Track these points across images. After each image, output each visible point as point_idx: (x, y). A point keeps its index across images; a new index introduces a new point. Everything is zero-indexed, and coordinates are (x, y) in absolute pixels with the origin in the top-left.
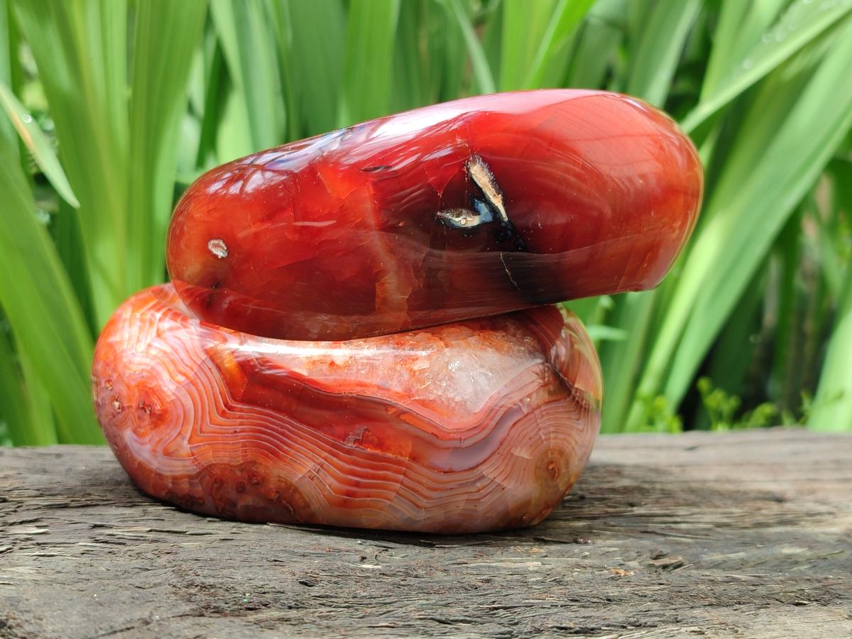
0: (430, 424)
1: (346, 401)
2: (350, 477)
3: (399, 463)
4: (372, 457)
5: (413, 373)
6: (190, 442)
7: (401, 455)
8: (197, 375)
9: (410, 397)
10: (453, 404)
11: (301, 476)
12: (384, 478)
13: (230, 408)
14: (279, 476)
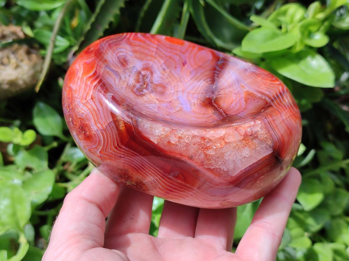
3: (192, 189)
4: (180, 184)
6: (100, 152)
7: (193, 186)
8: (106, 127)
9: (202, 166)
11: (147, 181)
13: (120, 147)
14: (137, 178)
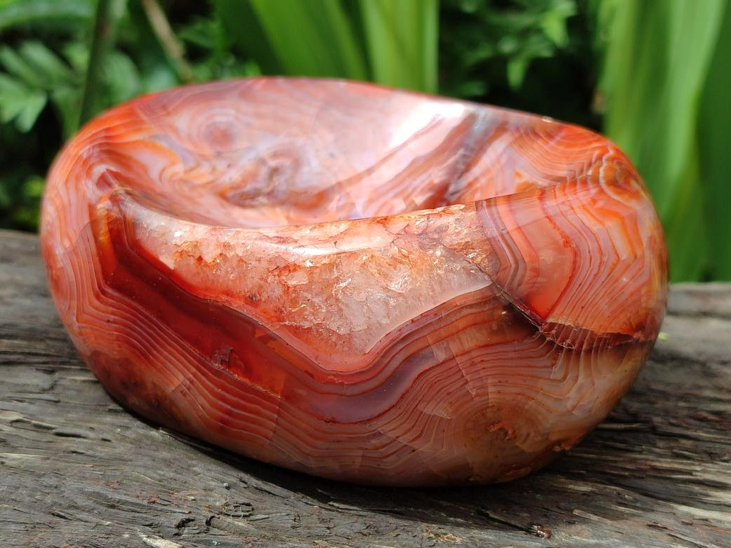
0: (303, 358)
1: (211, 310)
2: (220, 403)
3: (272, 400)
4: (242, 386)
5: (287, 289)
6: (77, 319)
7: (273, 389)
8: (78, 243)
9: (279, 320)
10: (334, 338)
11: (173, 388)
12: (257, 413)
